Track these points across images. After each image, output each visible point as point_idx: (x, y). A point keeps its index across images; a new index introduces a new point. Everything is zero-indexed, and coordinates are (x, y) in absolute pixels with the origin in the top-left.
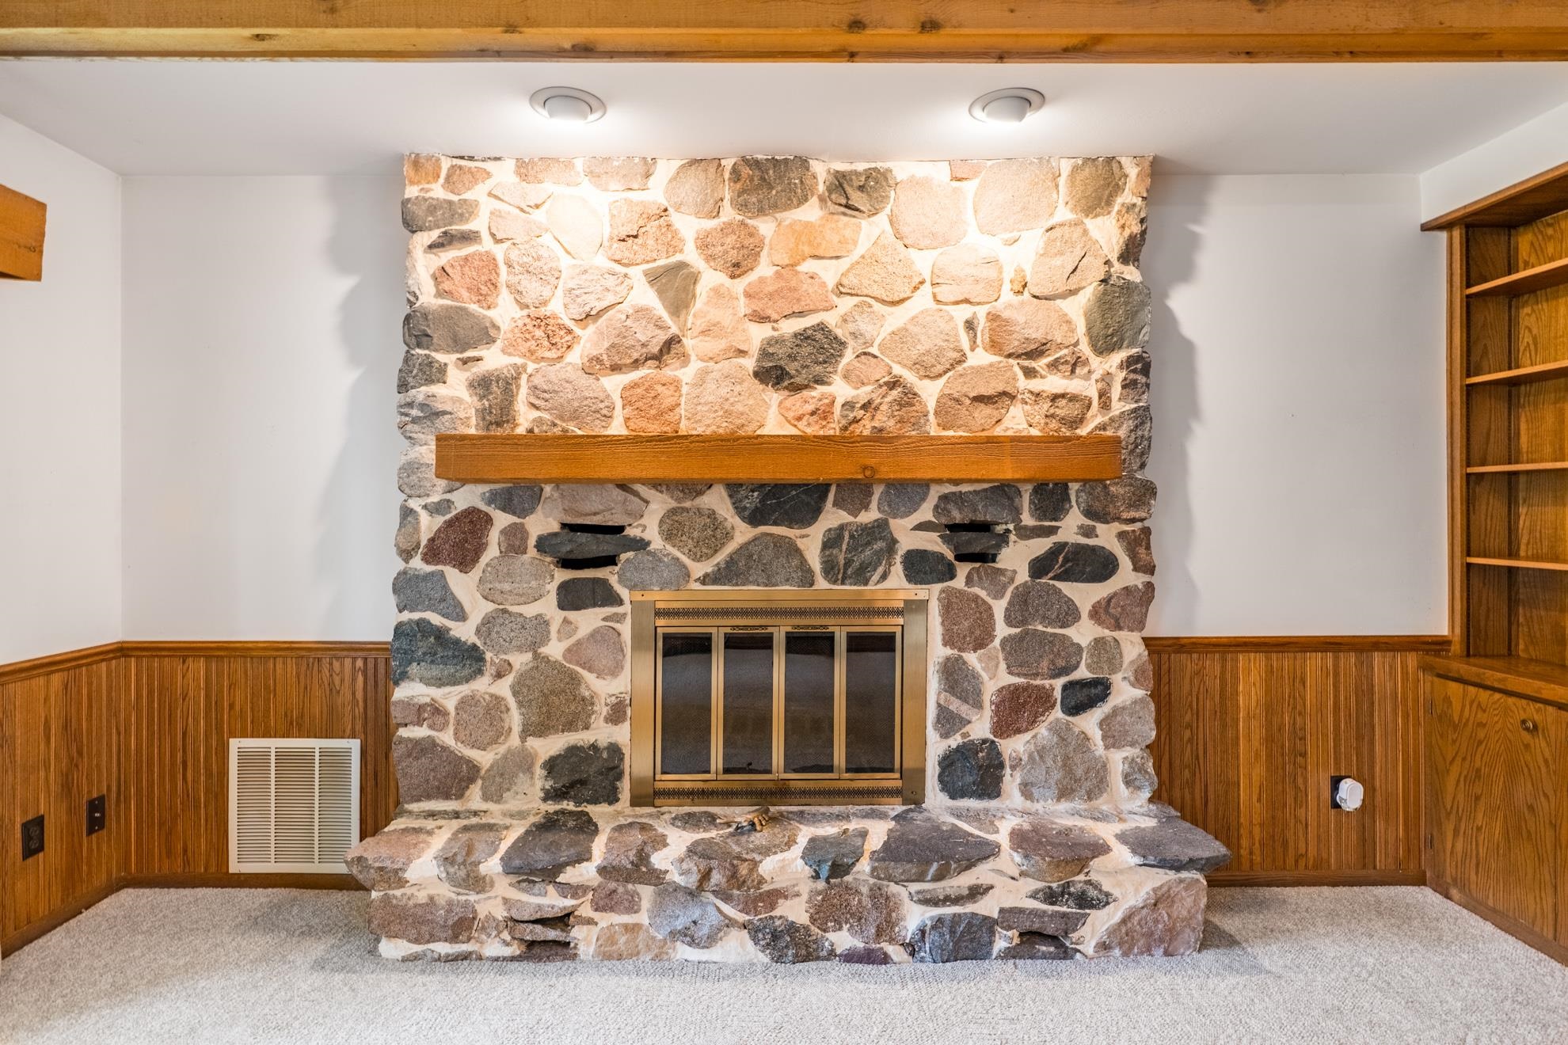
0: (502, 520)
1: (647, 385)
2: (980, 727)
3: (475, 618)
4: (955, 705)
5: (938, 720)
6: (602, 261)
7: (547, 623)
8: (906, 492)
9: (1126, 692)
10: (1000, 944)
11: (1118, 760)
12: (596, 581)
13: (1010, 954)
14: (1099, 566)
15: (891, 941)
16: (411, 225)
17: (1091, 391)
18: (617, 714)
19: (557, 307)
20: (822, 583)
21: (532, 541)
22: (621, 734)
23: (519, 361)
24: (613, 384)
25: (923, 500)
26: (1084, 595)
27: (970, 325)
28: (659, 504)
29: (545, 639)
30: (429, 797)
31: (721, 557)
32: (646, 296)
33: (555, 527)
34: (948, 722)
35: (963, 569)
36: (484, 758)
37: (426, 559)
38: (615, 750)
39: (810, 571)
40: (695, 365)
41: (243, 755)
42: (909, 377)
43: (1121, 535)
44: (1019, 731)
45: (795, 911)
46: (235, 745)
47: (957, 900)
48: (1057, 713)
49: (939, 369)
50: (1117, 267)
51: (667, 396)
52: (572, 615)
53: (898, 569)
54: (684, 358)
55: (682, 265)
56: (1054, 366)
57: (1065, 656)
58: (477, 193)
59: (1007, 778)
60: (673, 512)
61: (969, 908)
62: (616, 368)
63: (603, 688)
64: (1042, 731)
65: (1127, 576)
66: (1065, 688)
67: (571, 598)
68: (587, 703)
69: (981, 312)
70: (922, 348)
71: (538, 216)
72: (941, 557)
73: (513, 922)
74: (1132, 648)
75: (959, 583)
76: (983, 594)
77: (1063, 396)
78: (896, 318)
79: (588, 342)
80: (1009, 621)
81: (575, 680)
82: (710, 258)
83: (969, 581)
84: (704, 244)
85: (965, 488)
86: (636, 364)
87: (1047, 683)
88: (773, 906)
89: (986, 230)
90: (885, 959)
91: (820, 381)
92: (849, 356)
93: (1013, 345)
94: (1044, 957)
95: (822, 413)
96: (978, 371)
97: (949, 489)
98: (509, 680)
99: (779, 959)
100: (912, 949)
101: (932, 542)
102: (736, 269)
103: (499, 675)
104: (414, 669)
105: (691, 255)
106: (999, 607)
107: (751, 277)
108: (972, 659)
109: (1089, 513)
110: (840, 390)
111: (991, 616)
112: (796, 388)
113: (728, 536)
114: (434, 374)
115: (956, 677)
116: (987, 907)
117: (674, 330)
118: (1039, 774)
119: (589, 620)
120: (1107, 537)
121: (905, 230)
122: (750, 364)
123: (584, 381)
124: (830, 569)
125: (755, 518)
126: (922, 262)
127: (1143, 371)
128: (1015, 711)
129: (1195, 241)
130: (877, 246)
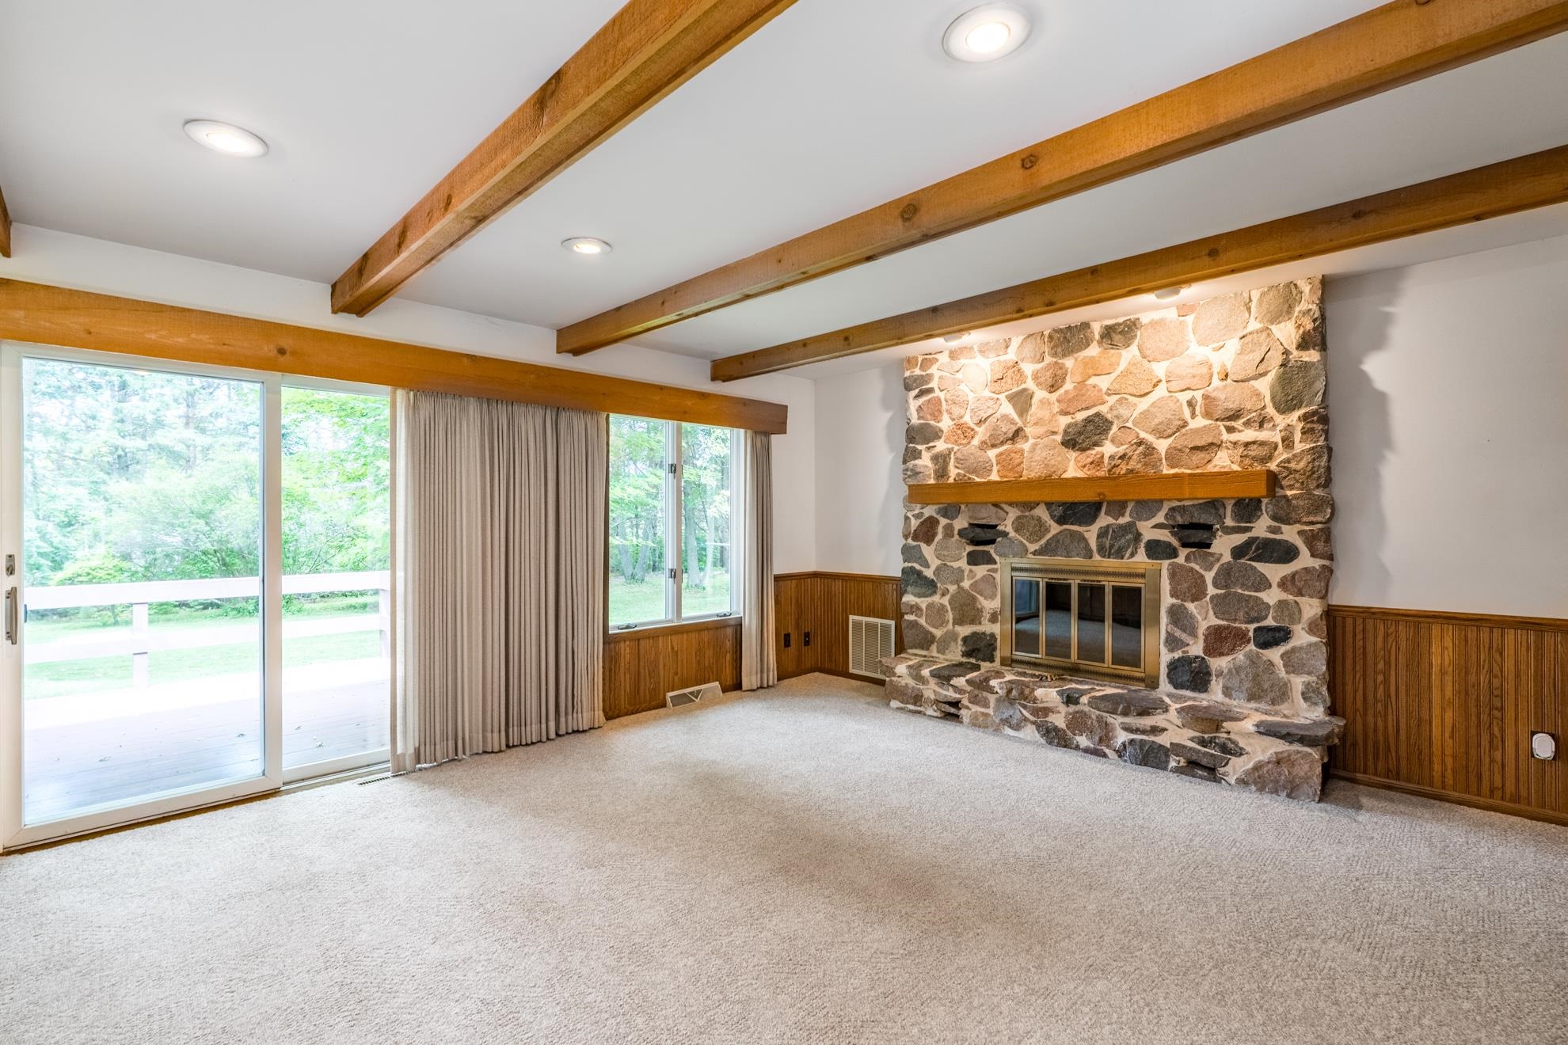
0: (943, 521)
1: (1008, 453)
2: (1196, 649)
3: (933, 568)
4: (1178, 633)
5: (1167, 641)
6: (987, 393)
7: (963, 571)
8: (1146, 507)
9: (1302, 637)
10: (1173, 764)
11: (1298, 682)
12: (984, 551)
13: (1178, 770)
14: (1287, 553)
15: (1108, 746)
16: (908, 388)
17: (1277, 437)
18: (994, 618)
19: (968, 419)
20: (1097, 557)
21: (956, 532)
22: (996, 629)
23: (950, 446)
24: (992, 454)
25: (1159, 510)
26: (1274, 572)
27: (1191, 404)
28: (1013, 514)
29: (962, 580)
30: (916, 648)
31: (1043, 541)
32: (1007, 409)
33: (966, 525)
34: (1173, 643)
35: (1183, 553)
36: (938, 633)
37: (913, 540)
38: (993, 636)
39: (1091, 550)
40: (1031, 441)
41: (854, 623)
42: (1150, 438)
43: (1300, 533)
44: (1222, 654)
45: (1059, 720)
46: (852, 618)
47: (1144, 732)
48: (1252, 647)
49: (1169, 432)
50: (1295, 354)
51: (1017, 459)
52: (974, 568)
53: (1142, 550)
54: (1026, 438)
55: (1025, 390)
56: (1247, 424)
57: (1257, 611)
58: (933, 370)
59: (1213, 682)
60: (1019, 518)
61: (1152, 738)
62: (993, 446)
63: (989, 605)
64: (1240, 656)
65: (1305, 560)
66: (1256, 630)
67: (973, 559)
68: (980, 611)
69: (1198, 395)
70: (1157, 421)
71: (959, 376)
72: (1169, 544)
73: (937, 702)
74: (1311, 608)
75: (1181, 560)
76: (1197, 567)
77: (1254, 443)
78: (1144, 404)
79: (982, 433)
80: (1215, 585)
81: (974, 599)
82: (1038, 384)
83: (1187, 559)
84: (1036, 377)
85: (1187, 503)
86: (1002, 443)
87: (1243, 626)
88: (1046, 716)
89: (1202, 343)
90: (1105, 756)
91: (1096, 444)
92: (1114, 429)
93: (1218, 413)
94: (1201, 777)
95: (1098, 463)
96: (1196, 431)
97: (1176, 504)
98: (947, 597)
99: (1050, 743)
100: (1120, 753)
101: (1165, 536)
102: (1053, 388)
103: (943, 595)
104: (909, 589)
105: (1030, 384)
106: (1209, 576)
107: (1061, 391)
108: (1191, 607)
109: (1274, 518)
110: (1108, 449)
111: (1204, 581)
112: (1084, 450)
113: (1047, 530)
114: (917, 455)
115: (1178, 616)
116: (1164, 740)
117: (1020, 424)
118: (1235, 682)
119: (981, 571)
120: (1290, 534)
121: (1148, 352)
122: (1059, 438)
123: (979, 453)
124: (1101, 550)
125: (1061, 521)
126: (1160, 369)
127: (1320, 421)
128: (1219, 641)
129: (1387, 319)
130: (1132, 364)
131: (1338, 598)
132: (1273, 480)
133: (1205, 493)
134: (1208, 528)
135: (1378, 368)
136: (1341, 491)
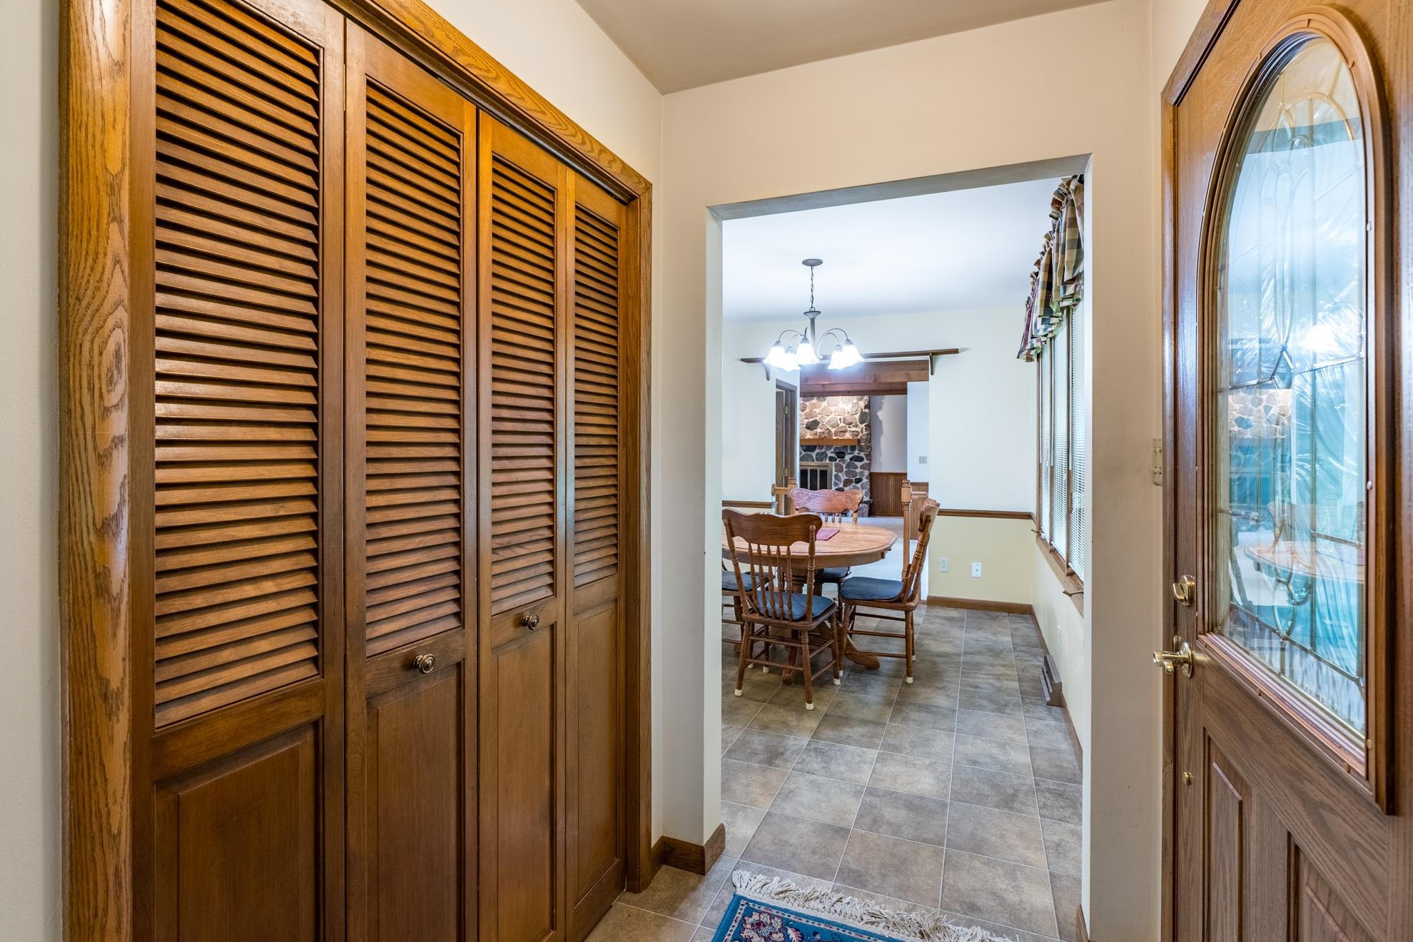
2: (841, 486)
4: (837, 481)
8: (829, 447)
9: (865, 480)
11: (864, 491)
14: (861, 459)
17: (859, 430)
20: (816, 462)
25: (832, 448)
26: (859, 464)
27: (840, 419)
34: (836, 484)
35: (838, 459)
39: (813, 459)
42: (830, 428)
43: (864, 454)
48: (854, 483)
49: (835, 427)
53: (827, 459)
56: (853, 426)
57: (855, 474)
64: (851, 486)
65: (866, 461)
66: (855, 479)
69: (842, 417)
70: (831, 423)
72: (834, 458)
74: (867, 473)
75: (837, 462)
76: (841, 464)
77: (854, 431)
78: (828, 418)
80: (846, 468)
83: (839, 461)
85: (839, 446)
87: (852, 478)
91: (816, 429)
92: (820, 425)
93: (846, 423)
95: (816, 434)
96: (841, 427)
97: (836, 446)
101: (833, 455)
106: (844, 466)
107: (805, 412)
108: (840, 474)
109: (859, 451)
110: (819, 430)
112: (812, 430)
115: (836, 477)
120: (862, 455)
122: (805, 426)
124: (817, 459)
125: (805, 451)
126: (833, 409)
127: (869, 427)
128: (847, 483)
129: (882, 403)
130: (826, 406)
131: (872, 471)
132: (859, 440)
133: (843, 444)
134: (844, 453)
135: (881, 414)
136: (873, 444)
